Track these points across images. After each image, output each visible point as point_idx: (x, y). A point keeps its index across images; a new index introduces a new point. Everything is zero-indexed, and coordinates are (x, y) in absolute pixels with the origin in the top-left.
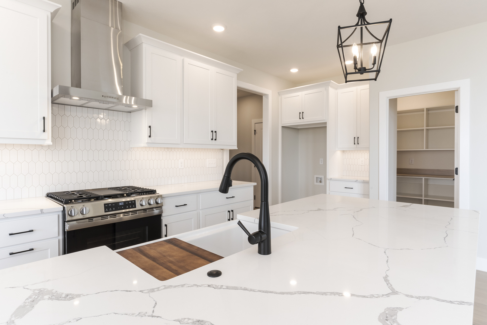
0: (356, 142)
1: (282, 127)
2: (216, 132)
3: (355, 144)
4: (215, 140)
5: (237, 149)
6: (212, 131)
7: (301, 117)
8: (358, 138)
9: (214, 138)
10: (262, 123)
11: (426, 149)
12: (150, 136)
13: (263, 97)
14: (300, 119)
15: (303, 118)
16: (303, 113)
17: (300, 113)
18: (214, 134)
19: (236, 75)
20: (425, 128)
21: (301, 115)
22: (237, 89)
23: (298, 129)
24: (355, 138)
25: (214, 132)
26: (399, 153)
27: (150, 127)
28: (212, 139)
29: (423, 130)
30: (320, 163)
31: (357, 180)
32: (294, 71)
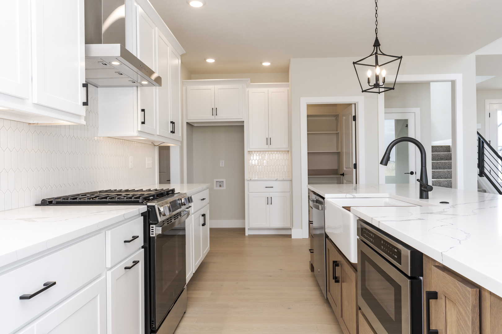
0: (268, 143)
1: (187, 123)
4: (174, 133)
6: (172, 122)
8: (270, 139)
9: (173, 130)
12: (143, 123)
14: (213, 115)
15: (216, 115)
16: (217, 108)
17: (213, 109)
18: (173, 125)
19: (180, 57)
24: (267, 139)
27: (143, 110)
30: (221, 166)
31: (277, 179)
32: (210, 61)
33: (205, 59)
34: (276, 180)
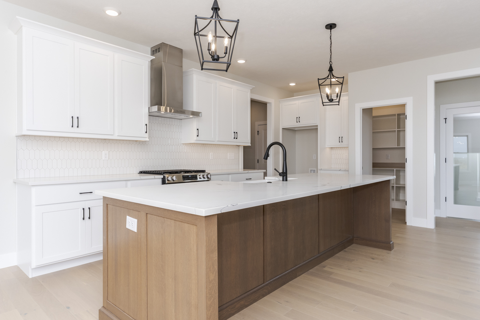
0: (341, 141)
1: (283, 128)
2: (237, 133)
3: (339, 142)
4: (237, 138)
5: (251, 145)
6: (234, 132)
7: (298, 121)
8: (342, 137)
9: (236, 137)
10: (267, 124)
11: (397, 146)
12: (198, 136)
13: (268, 104)
14: (297, 122)
15: (299, 122)
16: (299, 117)
17: (297, 118)
18: (236, 134)
19: (250, 90)
20: (396, 130)
21: (298, 119)
22: (251, 100)
23: (295, 131)
24: (339, 137)
25: (235, 133)
26: (374, 149)
27: (198, 129)
28: (234, 138)
29: (395, 131)
30: (314, 158)
31: (341, 169)
32: (292, 84)
33: (289, 84)
34: (339, 170)
